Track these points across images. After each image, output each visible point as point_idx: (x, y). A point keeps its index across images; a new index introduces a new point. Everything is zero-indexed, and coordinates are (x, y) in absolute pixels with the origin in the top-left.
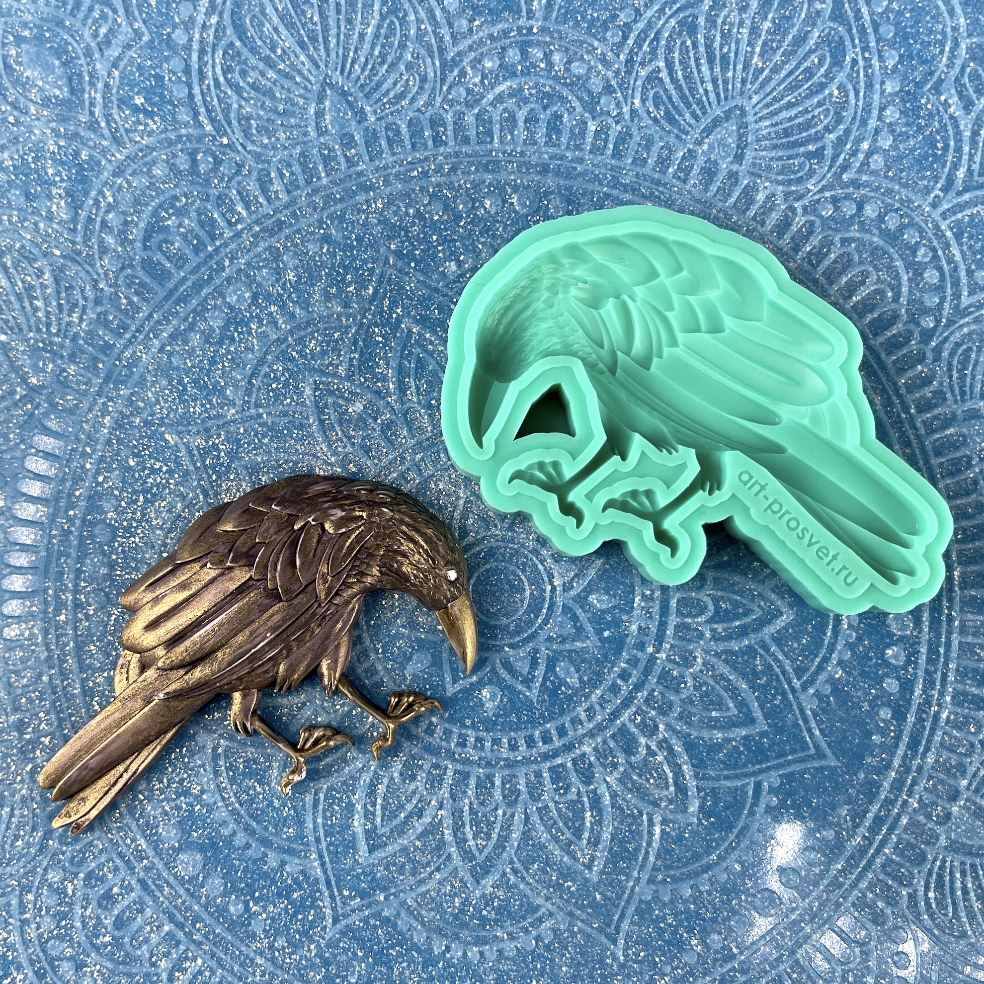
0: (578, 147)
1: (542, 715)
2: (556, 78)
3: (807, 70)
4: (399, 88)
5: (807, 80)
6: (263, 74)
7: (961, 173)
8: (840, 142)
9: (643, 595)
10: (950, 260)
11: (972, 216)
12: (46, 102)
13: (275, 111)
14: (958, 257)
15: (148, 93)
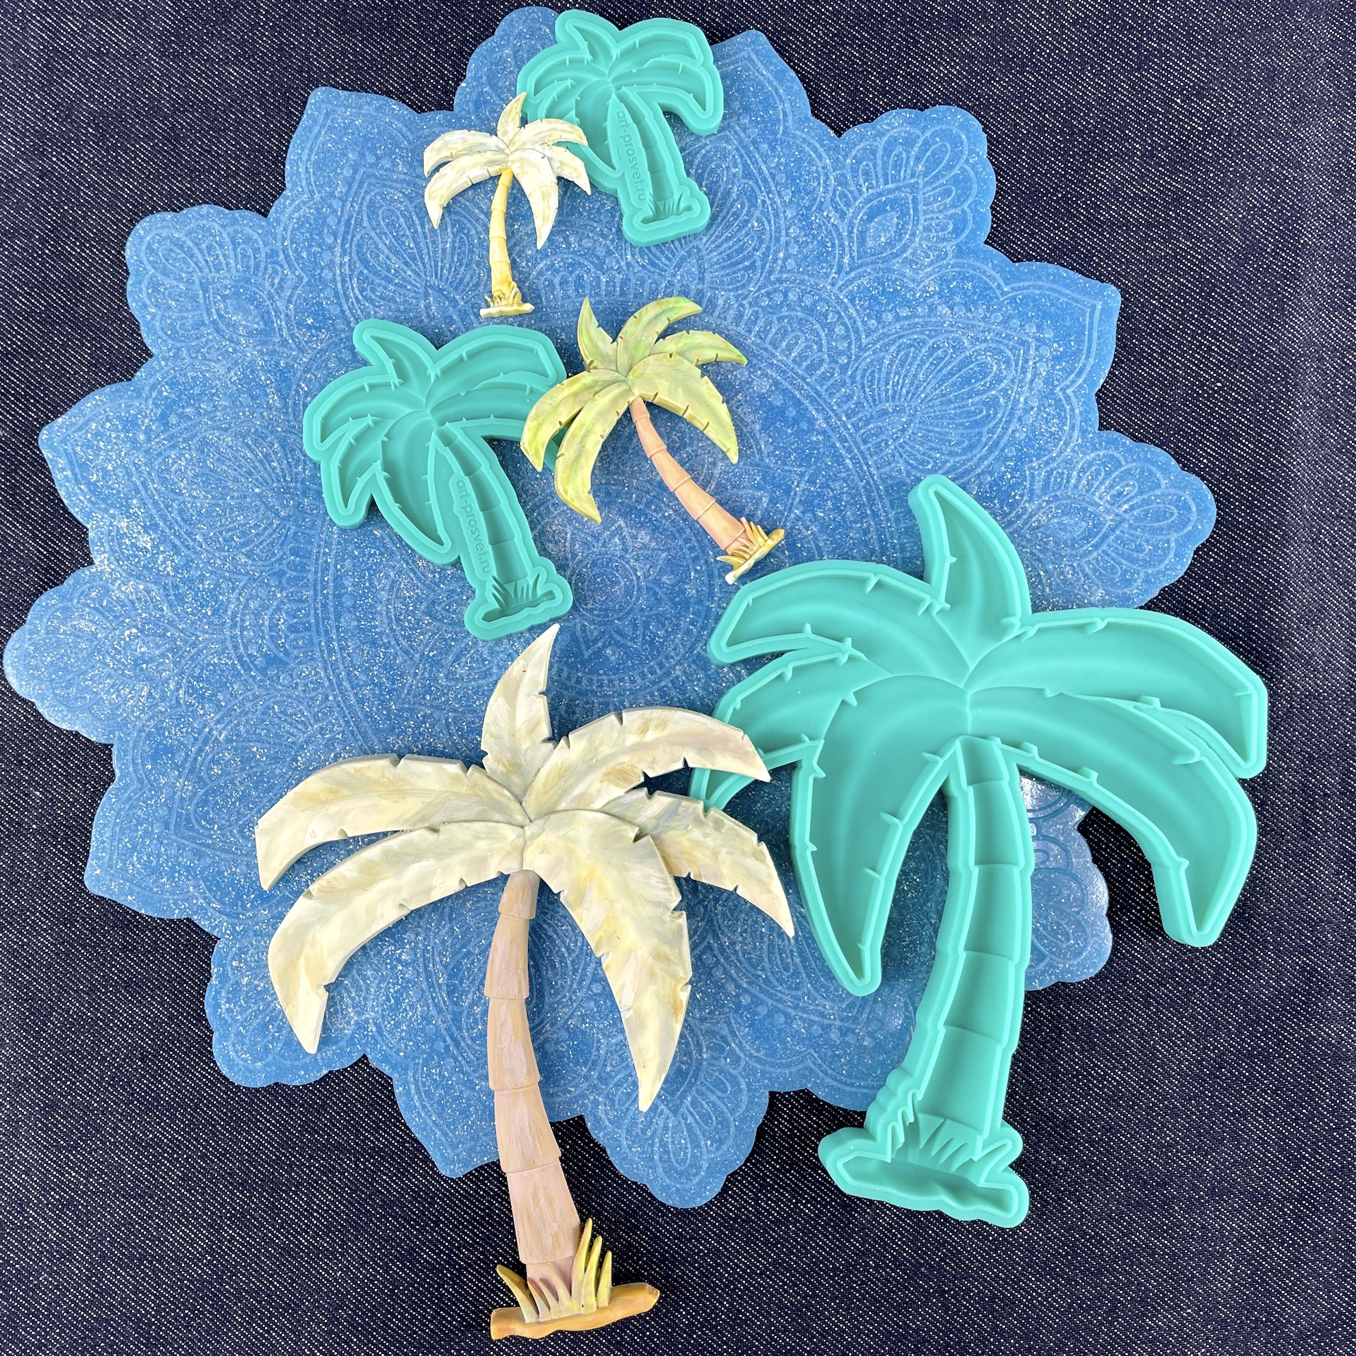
0: (597, 294)
1: (647, 658)
2: (574, 252)
3: (735, 213)
4: (475, 280)
5: (736, 220)
6: (385, 288)
7: (846, 260)
8: (765, 255)
9: (696, 570)
10: (850, 318)
11: (859, 287)
12: (250, 334)
13: (399, 311)
14: (855, 314)
15: (314, 315)
